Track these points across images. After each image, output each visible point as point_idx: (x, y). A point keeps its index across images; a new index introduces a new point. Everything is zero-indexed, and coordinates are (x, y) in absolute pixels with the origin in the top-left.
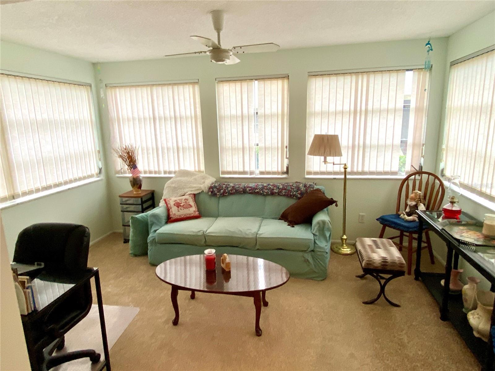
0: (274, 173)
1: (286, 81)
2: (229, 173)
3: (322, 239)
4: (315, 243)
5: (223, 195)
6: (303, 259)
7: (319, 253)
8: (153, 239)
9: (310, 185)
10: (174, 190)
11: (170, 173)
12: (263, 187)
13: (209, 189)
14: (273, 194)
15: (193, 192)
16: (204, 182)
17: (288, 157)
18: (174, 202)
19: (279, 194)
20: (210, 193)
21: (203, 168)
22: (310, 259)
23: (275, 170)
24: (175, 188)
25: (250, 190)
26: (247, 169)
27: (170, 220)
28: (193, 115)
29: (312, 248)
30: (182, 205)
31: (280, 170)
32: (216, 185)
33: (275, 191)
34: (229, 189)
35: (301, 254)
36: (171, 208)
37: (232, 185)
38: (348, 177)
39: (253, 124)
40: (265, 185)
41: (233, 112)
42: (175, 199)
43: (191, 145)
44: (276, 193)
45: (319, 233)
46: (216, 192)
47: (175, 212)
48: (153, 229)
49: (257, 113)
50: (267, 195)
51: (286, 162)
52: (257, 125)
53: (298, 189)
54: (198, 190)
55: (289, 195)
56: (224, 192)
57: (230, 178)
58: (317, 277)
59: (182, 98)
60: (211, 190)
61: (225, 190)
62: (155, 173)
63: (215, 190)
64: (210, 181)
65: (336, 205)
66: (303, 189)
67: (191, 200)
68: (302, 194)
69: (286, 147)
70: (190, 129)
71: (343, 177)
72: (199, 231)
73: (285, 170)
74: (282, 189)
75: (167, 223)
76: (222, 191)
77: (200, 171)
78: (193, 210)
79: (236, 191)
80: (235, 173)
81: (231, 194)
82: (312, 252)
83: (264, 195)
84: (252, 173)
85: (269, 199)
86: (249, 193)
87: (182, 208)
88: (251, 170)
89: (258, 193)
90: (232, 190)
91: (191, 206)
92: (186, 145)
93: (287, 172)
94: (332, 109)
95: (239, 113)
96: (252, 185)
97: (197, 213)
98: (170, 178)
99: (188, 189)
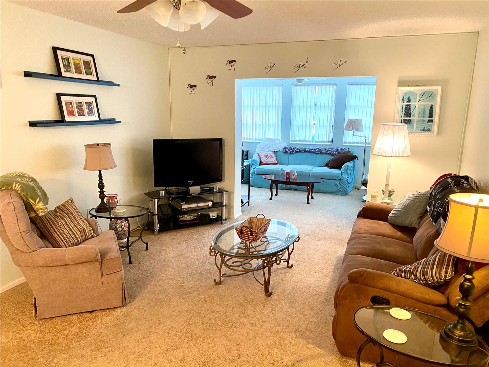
0: (324, 142)
1: (335, 87)
2: (296, 141)
3: (346, 175)
4: (341, 175)
5: (292, 153)
6: (334, 184)
7: (343, 181)
8: (253, 172)
9: (345, 149)
10: (263, 149)
11: (259, 140)
12: (316, 149)
13: (284, 149)
14: (321, 153)
15: (274, 151)
16: (281, 145)
17: (333, 132)
18: (264, 155)
19: (325, 153)
20: (284, 151)
21: (279, 138)
22: (338, 184)
23: (325, 140)
24: (263, 147)
25: (308, 150)
26: (307, 139)
27: (261, 164)
28: (277, 105)
29: (339, 178)
30: (268, 156)
31: (327, 140)
32: (288, 147)
33: (323, 151)
34: (296, 149)
35: (334, 181)
36: (262, 158)
37: (297, 147)
38: (366, 145)
39: (313, 112)
40: (317, 148)
41: (302, 104)
42: (264, 153)
43: (274, 123)
44: (324, 152)
45: (345, 171)
46: (288, 151)
47: (264, 160)
48: (253, 167)
49: (316, 105)
50: (318, 153)
51: (332, 135)
52: (315, 112)
53: (337, 150)
54: (277, 149)
55: (331, 154)
56: (292, 151)
57: (296, 144)
58: (341, 194)
59: (271, 95)
60: (285, 149)
61: (293, 150)
62: (250, 139)
63: (287, 149)
64: (284, 145)
65: (358, 159)
66: (340, 151)
67: (273, 154)
68: (339, 153)
69: (332, 126)
70: (274, 114)
71: (364, 145)
72: (279, 168)
73: (331, 140)
74: (328, 150)
75: (260, 165)
76: (291, 150)
77: (278, 140)
78: (274, 160)
79: (300, 150)
80: (299, 141)
81: (297, 152)
82: (340, 181)
83: (316, 153)
84: (309, 141)
85: (319, 155)
86: (308, 152)
87: (268, 158)
88: (310, 139)
89: (313, 152)
90: (297, 150)
91: (273, 158)
92: (271, 123)
93: (332, 142)
94: (361, 104)
95: (305, 104)
96: (310, 148)
97: (276, 162)
98: (260, 143)
99: (270, 149)
